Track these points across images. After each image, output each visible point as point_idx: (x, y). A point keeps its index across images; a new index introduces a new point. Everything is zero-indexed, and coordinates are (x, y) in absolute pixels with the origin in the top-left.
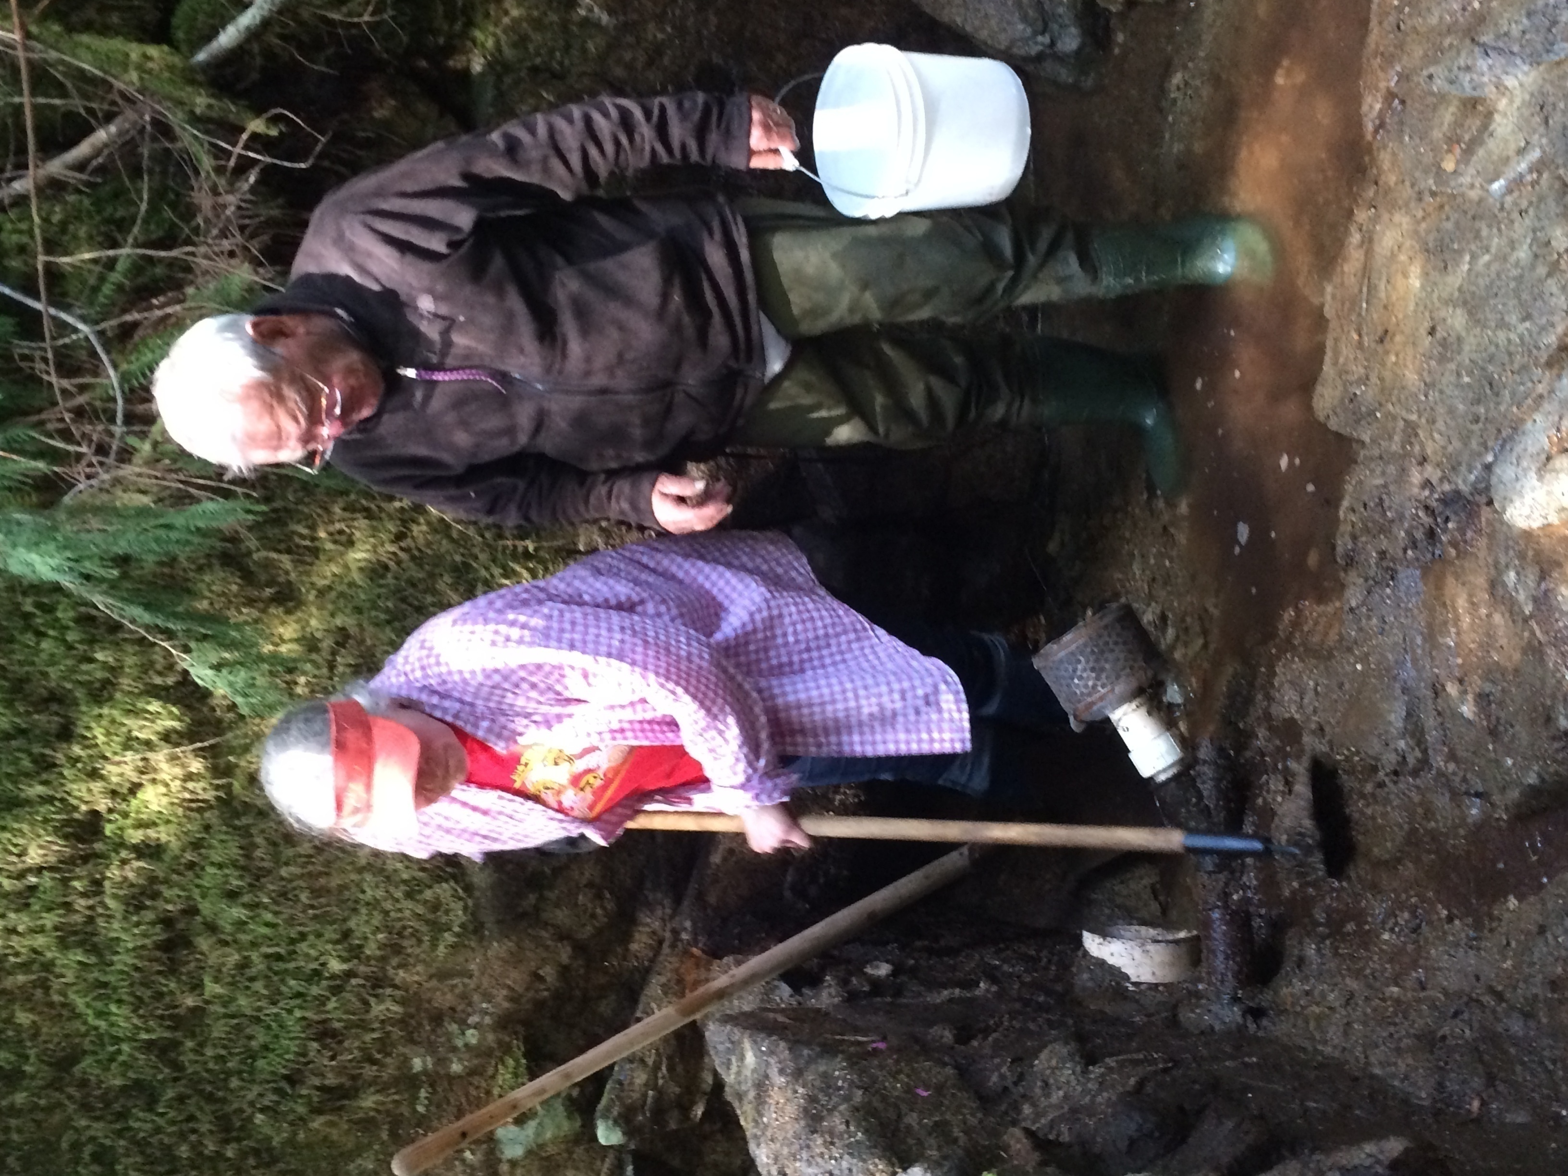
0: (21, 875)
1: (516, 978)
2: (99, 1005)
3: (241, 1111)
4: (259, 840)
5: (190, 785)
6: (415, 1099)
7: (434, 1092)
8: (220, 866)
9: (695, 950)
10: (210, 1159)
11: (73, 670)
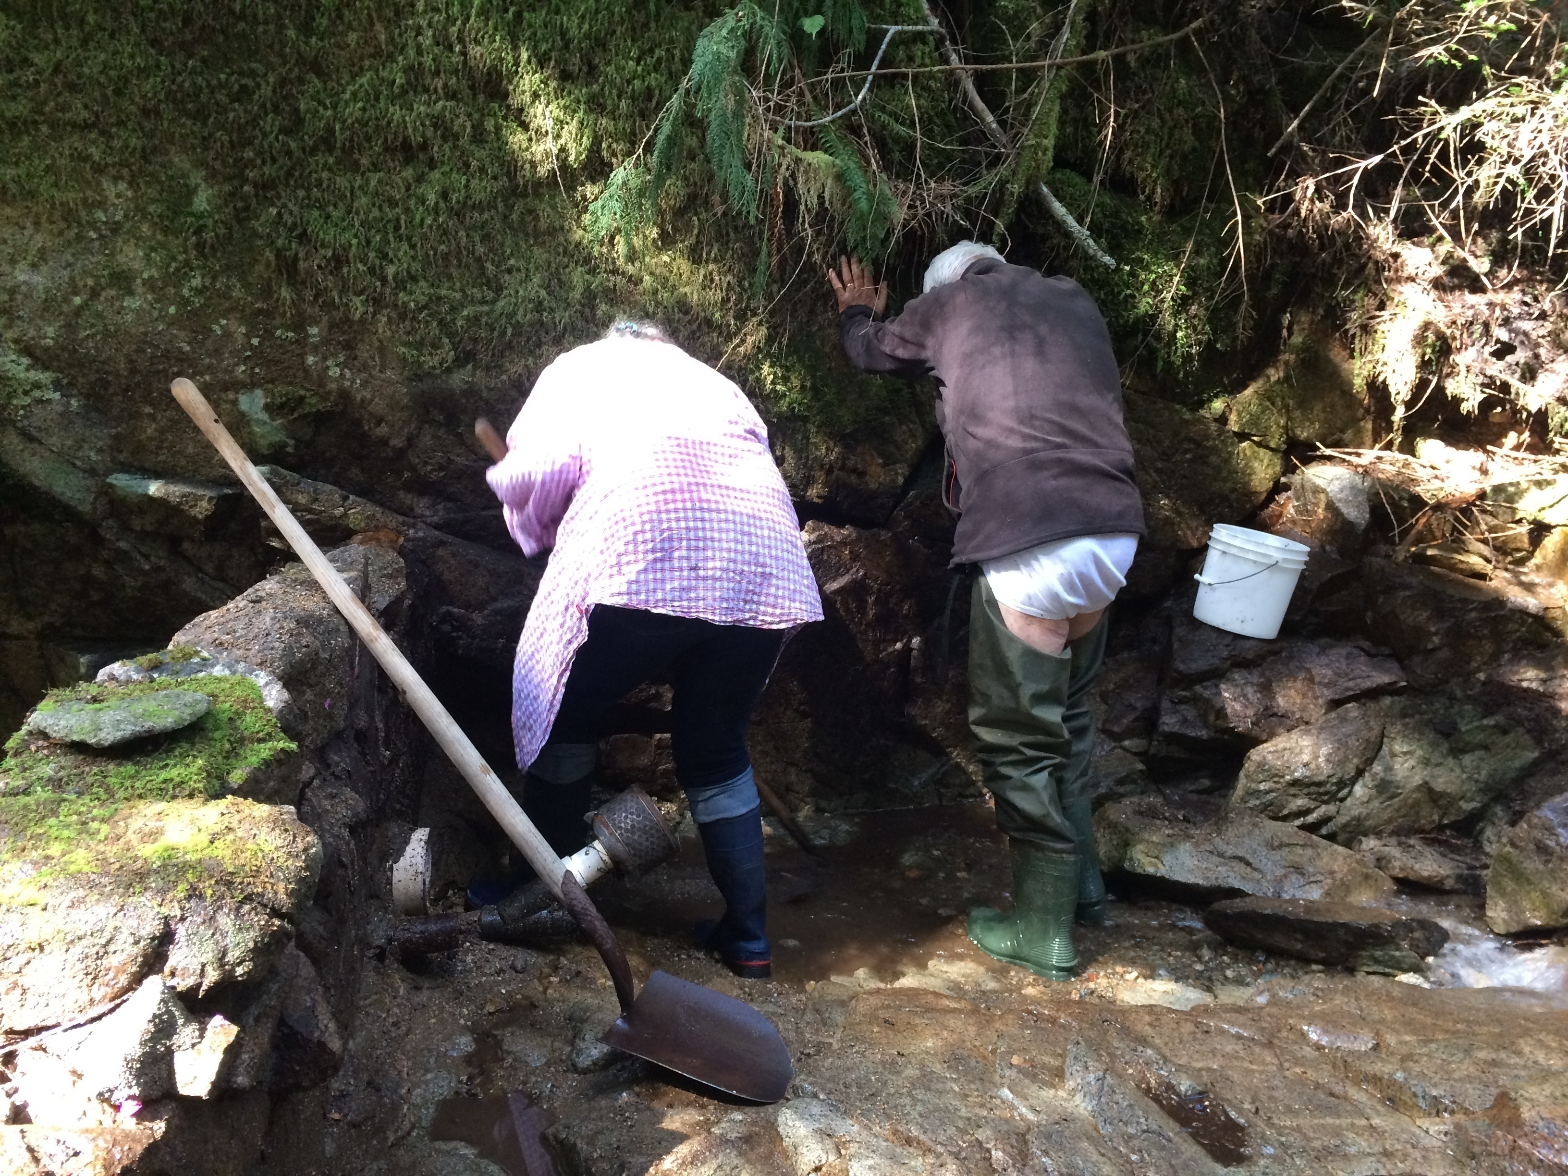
0: (460, 40)
1: (379, 406)
2: (362, 94)
3: (279, 197)
4: (486, 216)
5: (527, 166)
6: (288, 328)
7: (292, 343)
8: (467, 186)
9: (402, 539)
10: (242, 173)
11: (612, 83)
